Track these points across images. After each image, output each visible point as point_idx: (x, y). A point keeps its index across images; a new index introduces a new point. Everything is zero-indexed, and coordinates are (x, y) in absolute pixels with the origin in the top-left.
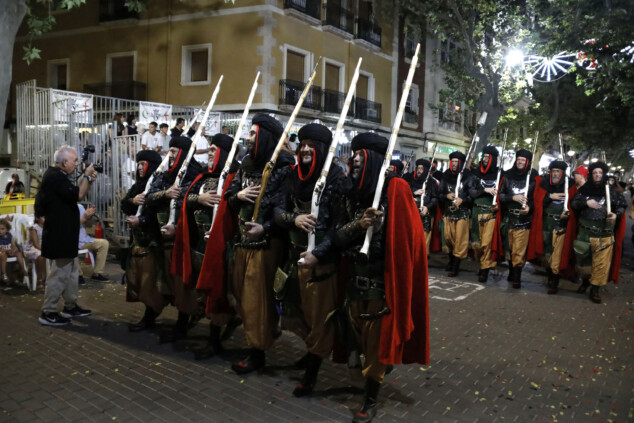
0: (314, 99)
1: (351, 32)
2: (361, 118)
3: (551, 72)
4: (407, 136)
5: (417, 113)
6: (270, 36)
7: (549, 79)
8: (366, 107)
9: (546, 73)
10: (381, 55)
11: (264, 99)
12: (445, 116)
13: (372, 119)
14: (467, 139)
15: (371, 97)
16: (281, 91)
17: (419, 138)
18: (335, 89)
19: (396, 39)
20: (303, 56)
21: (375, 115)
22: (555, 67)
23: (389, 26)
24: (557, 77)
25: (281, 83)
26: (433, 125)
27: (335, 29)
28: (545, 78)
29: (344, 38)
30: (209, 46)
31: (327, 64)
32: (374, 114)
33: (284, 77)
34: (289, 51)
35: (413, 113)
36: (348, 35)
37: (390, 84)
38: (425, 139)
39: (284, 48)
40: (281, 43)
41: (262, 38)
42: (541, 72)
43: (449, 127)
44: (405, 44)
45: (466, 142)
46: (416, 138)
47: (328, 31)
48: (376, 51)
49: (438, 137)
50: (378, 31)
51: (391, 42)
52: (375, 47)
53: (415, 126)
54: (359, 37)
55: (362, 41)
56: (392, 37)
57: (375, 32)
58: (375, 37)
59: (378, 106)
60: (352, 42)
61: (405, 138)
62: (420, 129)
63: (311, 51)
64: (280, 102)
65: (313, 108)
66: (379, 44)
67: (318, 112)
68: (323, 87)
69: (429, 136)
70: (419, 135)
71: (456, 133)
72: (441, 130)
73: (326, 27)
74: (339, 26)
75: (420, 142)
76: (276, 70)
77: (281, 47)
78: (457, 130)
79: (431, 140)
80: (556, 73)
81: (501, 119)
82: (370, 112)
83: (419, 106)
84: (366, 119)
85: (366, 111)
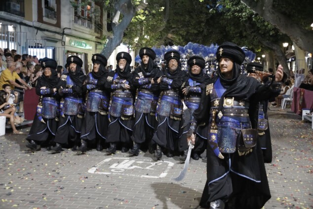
2: (5, 11)
4: (47, 31)
5: (56, 10)
12: (80, 14)
13: (15, 12)
14: (97, 35)
17: (58, 33)
26: (70, 22)
32: (18, 8)
35: (52, 9)
38: (63, 34)
43: (83, 24)
45: (97, 37)
46: (55, 32)
49: (74, 33)
53: (54, 22)
61: (46, 33)
62: (58, 25)
69: (66, 31)
70: (58, 30)
71: (88, 30)
72: (77, 26)
75: (58, 37)
78: (89, 27)
79: (68, 35)
82: (14, 6)
83: (56, 3)
84: (9, 12)
85: (10, 4)
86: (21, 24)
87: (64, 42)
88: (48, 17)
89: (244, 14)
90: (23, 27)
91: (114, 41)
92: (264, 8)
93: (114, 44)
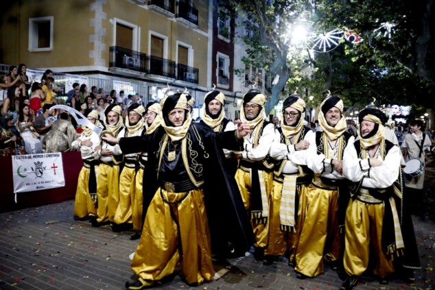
0: (141, 63)
1: (173, 12)
2: (182, 80)
3: (327, 45)
5: (229, 78)
6: (101, 10)
7: (325, 50)
8: (186, 71)
9: (323, 46)
10: (199, 31)
11: (95, 63)
12: (250, 79)
13: (190, 81)
15: (191, 63)
16: (111, 57)
17: (230, 96)
18: (160, 56)
19: (211, 20)
20: (131, 29)
21: (193, 78)
22: (329, 41)
23: (205, 9)
24: (331, 49)
25: (111, 49)
26: (241, 86)
27: (159, 8)
28: (322, 49)
29: (167, 16)
30: (52, 19)
31: (152, 36)
32: (193, 76)
33: (114, 44)
34: (118, 24)
35: (225, 77)
36: (170, 13)
37: (206, 54)
38: (235, 97)
39: (114, 21)
40: (110, 16)
41: (94, 12)
42: (319, 45)
44: (218, 25)
46: (228, 96)
47: (153, 9)
48: (194, 28)
50: (196, 12)
51: (207, 22)
52: (193, 25)
53: (227, 87)
54: (180, 16)
55: (181, 19)
56: (208, 18)
57: (193, 13)
58: (193, 17)
59: (196, 71)
60: (174, 20)
62: (231, 89)
63: (139, 25)
64: (111, 65)
65: (139, 71)
66: (196, 23)
67: (144, 74)
68: (149, 54)
69: (238, 95)
70: (230, 93)
73: (151, 6)
74: (162, 6)
75: (232, 99)
76: (107, 39)
77: (111, 21)
79: (239, 98)
80: (330, 46)
81: (290, 80)
82: (189, 75)
83: (230, 71)
84: (186, 80)
85: (186, 74)
86: (196, 89)
87: (236, 104)
88: (221, 83)
89: (401, 73)
90: (197, 92)
91: (272, 100)
92: (417, 64)
93: (272, 103)
